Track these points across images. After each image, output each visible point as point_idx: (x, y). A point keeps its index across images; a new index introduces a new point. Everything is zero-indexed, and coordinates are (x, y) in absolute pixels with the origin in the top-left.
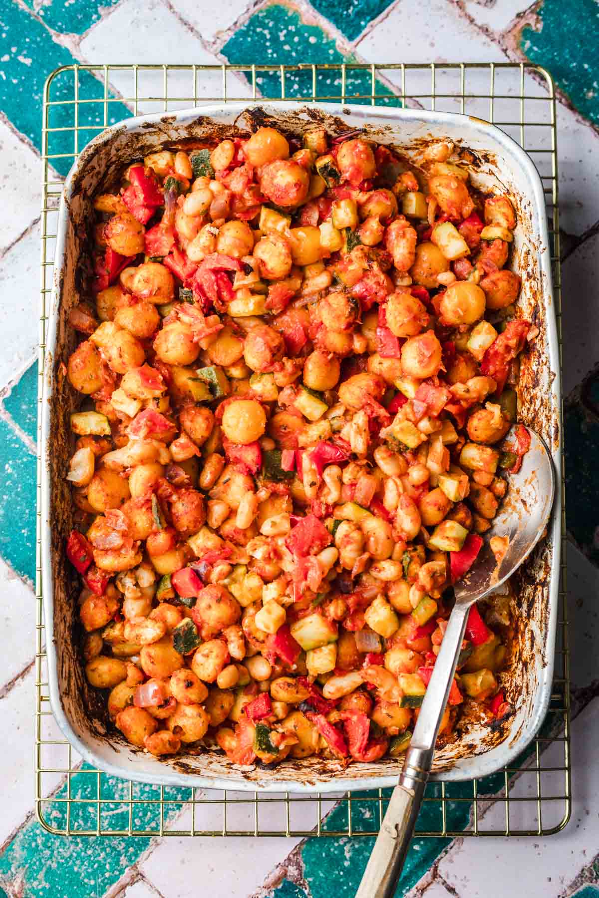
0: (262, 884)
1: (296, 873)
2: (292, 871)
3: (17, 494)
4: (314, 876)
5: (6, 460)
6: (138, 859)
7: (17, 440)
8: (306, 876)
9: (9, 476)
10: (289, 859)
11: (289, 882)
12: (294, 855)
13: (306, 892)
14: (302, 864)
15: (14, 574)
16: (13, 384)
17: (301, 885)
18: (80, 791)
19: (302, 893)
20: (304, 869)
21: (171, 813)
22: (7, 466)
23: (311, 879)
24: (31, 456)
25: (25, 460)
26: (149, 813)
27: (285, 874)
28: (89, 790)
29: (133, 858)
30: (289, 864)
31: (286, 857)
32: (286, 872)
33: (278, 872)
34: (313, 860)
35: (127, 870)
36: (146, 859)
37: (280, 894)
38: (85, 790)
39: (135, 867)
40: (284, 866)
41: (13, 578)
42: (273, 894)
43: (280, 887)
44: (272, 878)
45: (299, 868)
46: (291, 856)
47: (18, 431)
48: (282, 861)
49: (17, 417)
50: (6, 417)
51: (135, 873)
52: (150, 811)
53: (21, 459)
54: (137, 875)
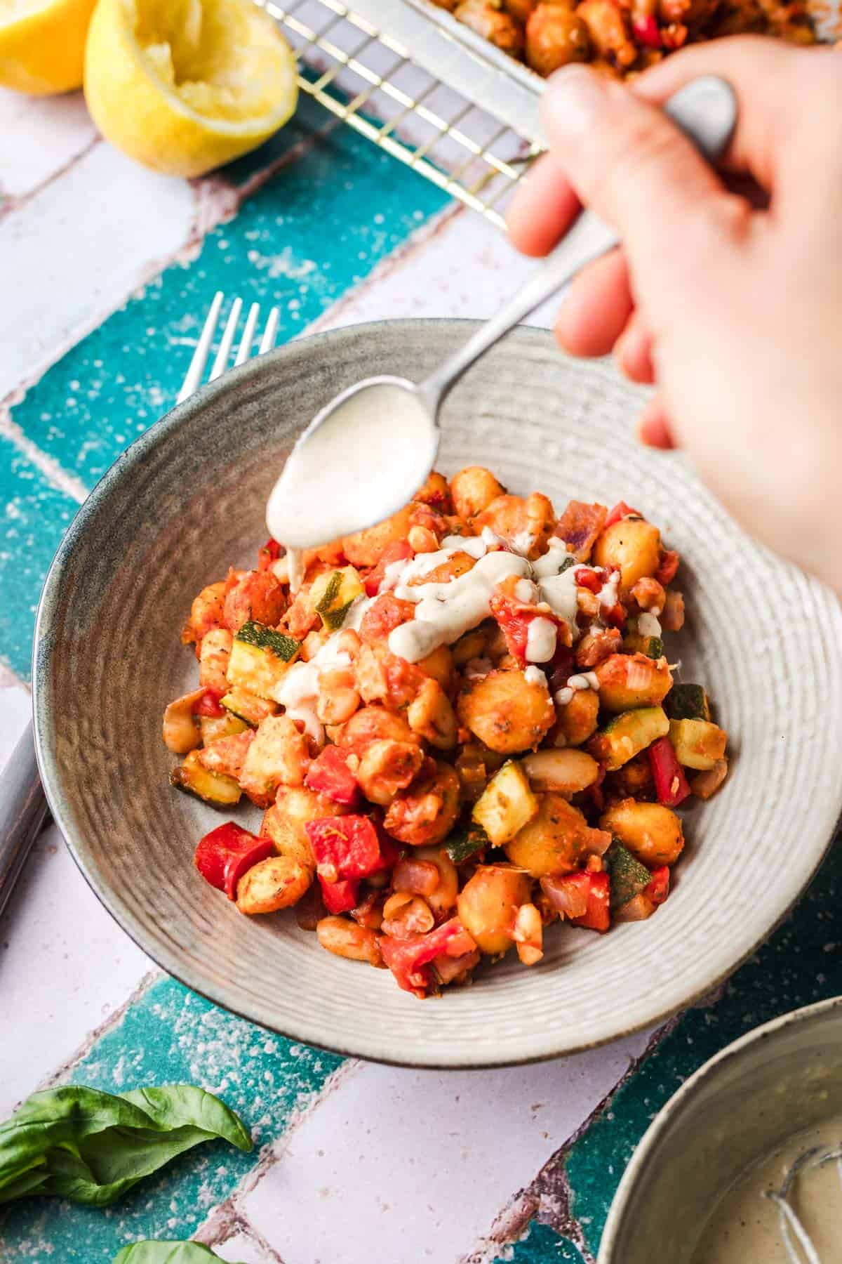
0: (488, 1231)
1: (556, 1208)
2: (548, 1203)
3: (27, 551)
4: (593, 1212)
5: (9, 497)
6: (235, 1190)
7: (31, 467)
8: (577, 1215)
9: (14, 523)
10: (540, 1180)
11: (545, 1227)
12: (551, 1172)
13: (579, 1246)
14: (570, 1191)
15: (14, 678)
16: (29, 384)
17: (567, 1232)
18: (121, 1059)
19: (572, 1249)
20: (572, 1199)
21: (300, 1096)
22: (10, 507)
23: (587, 1221)
24: (53, 490)
25: (43, 496)
26: (258, 1099)
27: (534, 1211)
28: (138, 1058)
29: (225, 1188)
30: (542, 1191)
31: (534, 1177)
32: (536, 1205)
33: (518, 1207)
34: (590, 1181)
35: (211, 1213)
36: (252, 1189)
37: (525, 1252)
38: (132, 1058)
39: (229, 1205)
40: (530, 1196)
41: (11, 685)
42: (510, 1253)
43: (524, 1237)
44: (508, 1219)
45: (561, 1198)
46: (545, 1174)
47: (32, 453)
48: (527, 1185)
49: (34, 431)
50: (12, 433)
51: (228, 1218)
52: (261, 1094)
53: (36, 494)
54: (233, 1222)
